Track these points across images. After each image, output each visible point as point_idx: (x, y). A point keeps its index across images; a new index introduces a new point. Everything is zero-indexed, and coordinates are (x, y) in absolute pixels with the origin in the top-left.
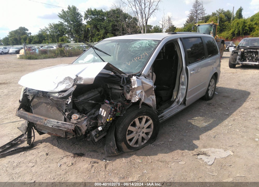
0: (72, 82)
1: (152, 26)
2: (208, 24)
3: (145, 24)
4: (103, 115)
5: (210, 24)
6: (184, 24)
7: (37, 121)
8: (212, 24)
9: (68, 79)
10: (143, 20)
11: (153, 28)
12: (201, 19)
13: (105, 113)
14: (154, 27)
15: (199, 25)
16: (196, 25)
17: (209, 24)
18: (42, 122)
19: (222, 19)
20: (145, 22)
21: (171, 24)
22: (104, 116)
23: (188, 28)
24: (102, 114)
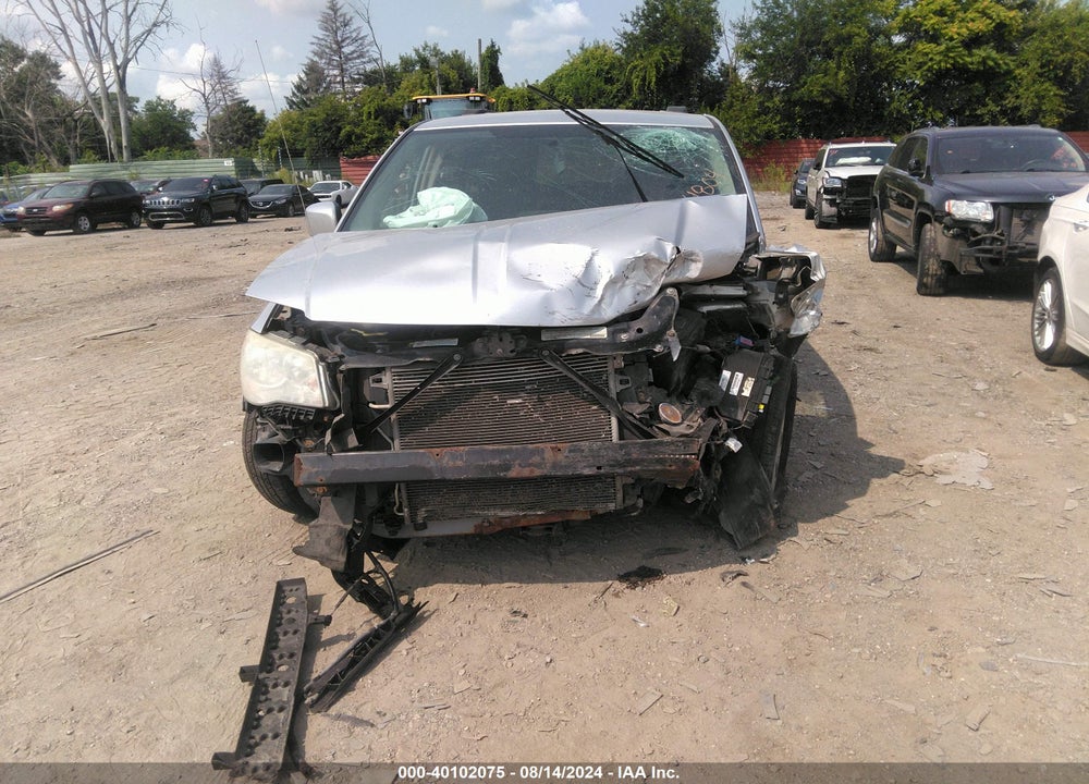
0: (655, 276)
1: (137, 100)
2: (462, 99)
3: (114, 89)
4: (741, 391)
5: (472, 98)
6: (287, 98)
7: (507, 468)
8: (478, 99)
9: (643, 264)
10: (101, 70)
11: (140, 107)
12: (360, 79)
13: (750, 383)
14: (149, 103)
15: (429, 101)
16: (419, 101)
17: (468, 97)
18: (538, 466)
19: (450, 82)
20: (111, 80)
21: (232, 91)
22: (747, 393)
23: (328, 115)
24: (735, 391)
